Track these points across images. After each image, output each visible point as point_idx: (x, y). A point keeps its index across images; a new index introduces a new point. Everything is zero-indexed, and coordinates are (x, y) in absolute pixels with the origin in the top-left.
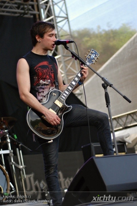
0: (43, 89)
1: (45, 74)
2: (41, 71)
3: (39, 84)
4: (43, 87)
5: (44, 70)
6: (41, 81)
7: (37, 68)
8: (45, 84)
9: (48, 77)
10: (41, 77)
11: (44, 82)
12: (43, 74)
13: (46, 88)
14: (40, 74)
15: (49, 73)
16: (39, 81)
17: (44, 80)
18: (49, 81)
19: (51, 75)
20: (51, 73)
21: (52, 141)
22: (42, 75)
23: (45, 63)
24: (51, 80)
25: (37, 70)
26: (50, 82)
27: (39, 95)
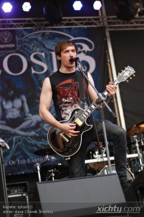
0: (66, 107)
1: (66, 92)
2: (62, 90)
3: (62, 103)
4: (66, 105)
5: (66, 88)
6: (63, 100)
7: (58, 87)
8: (67, 103)
9: (70, 95)
10: (62, 96)
11: (66, 101)
12: (64, 92)
13: (68, 106)
14: (62, 93)
15: (72, 91)
16: (61, 99)
17: (66, 98)
18: (72, 98)
19: (74, 92)
20: (75, 90)
21: (69, 158)
22: (64, 94)
23: (69, 81)
24: (73, 97)
25: (59, 89)
26: (72, 100)
27: (63, 113)
